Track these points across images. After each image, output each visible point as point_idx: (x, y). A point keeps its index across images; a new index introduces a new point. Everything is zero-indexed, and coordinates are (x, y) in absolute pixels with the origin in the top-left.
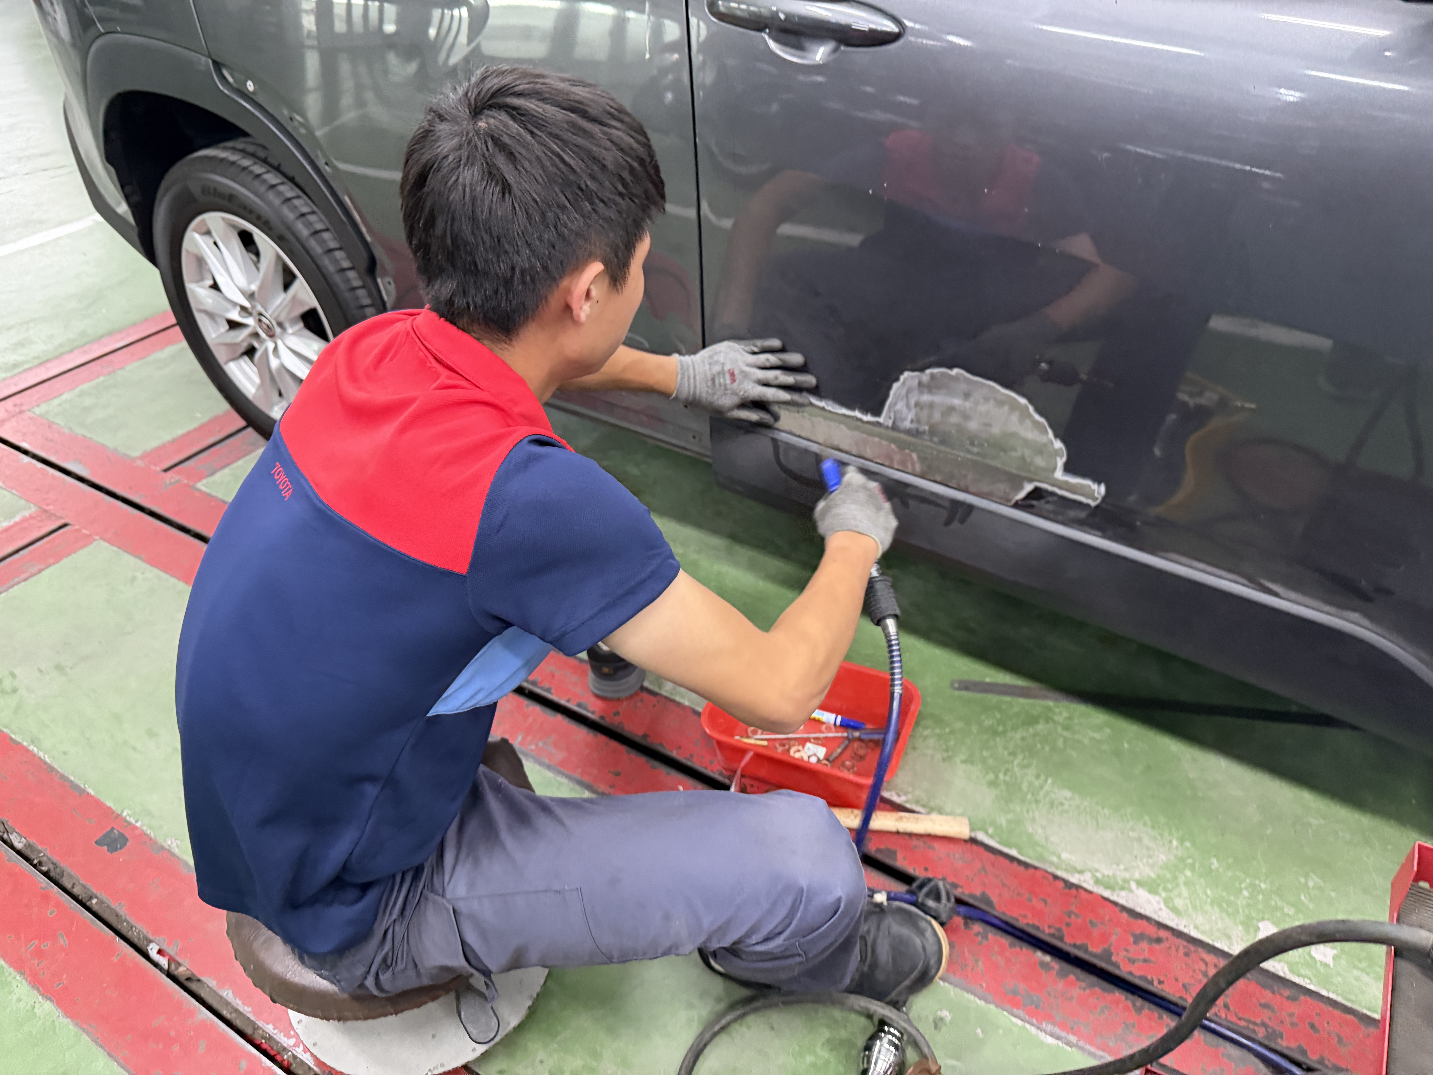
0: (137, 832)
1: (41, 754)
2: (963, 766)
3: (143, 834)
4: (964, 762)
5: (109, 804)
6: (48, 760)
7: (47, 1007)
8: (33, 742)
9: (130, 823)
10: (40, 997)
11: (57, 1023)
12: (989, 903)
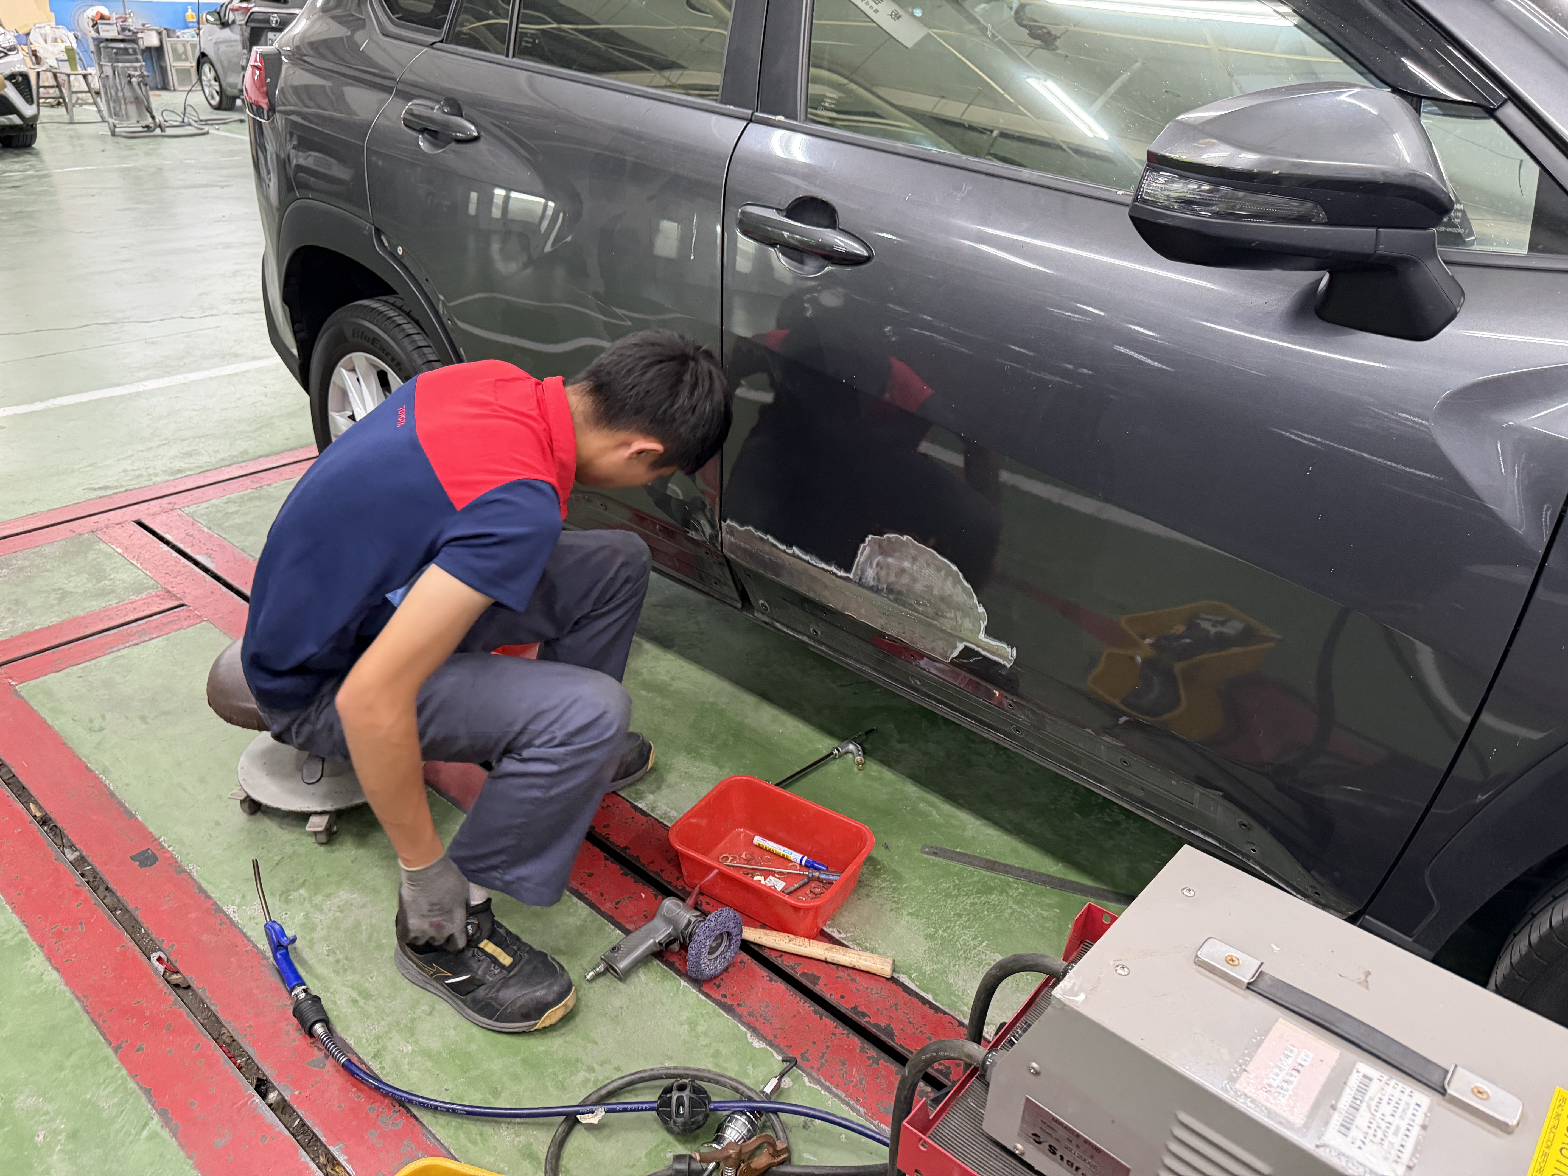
0: (167, 855)
1: (108, 782)
2: (909, 918)
3: (172, 857)
4: (909, 914)
5: (151, 829)
6: (111, 788)
7: (53, 976)
8: (104, 772)
9: (163, 847)
10: (50, 968)
11: (58, 989)
12: (891, 1035)
